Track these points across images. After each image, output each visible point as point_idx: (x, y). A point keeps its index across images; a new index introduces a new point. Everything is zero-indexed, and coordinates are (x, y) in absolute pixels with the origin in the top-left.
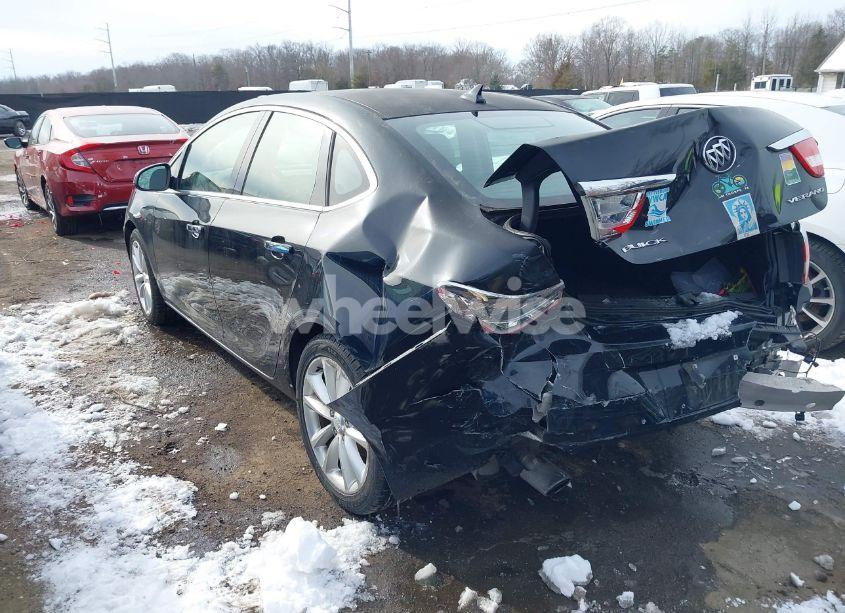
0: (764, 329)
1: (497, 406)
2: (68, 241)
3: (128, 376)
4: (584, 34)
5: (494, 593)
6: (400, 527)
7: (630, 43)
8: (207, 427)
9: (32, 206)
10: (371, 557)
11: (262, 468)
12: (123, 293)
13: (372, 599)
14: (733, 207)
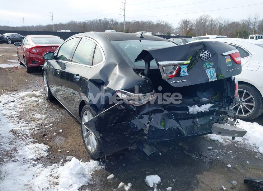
0: (221, 110)
1: (134, 128)
2: (29, 75)
3: (37, 114)
4: (197, 20)
5: (129, 185)
6: (106, 163)
7: (212, 23)
8: (57, 130)
9: (21, 64)
10: (96, 171)
11: (70, 143)
12: (42, 90)
13: (93, 183)
14: (209, 72)
